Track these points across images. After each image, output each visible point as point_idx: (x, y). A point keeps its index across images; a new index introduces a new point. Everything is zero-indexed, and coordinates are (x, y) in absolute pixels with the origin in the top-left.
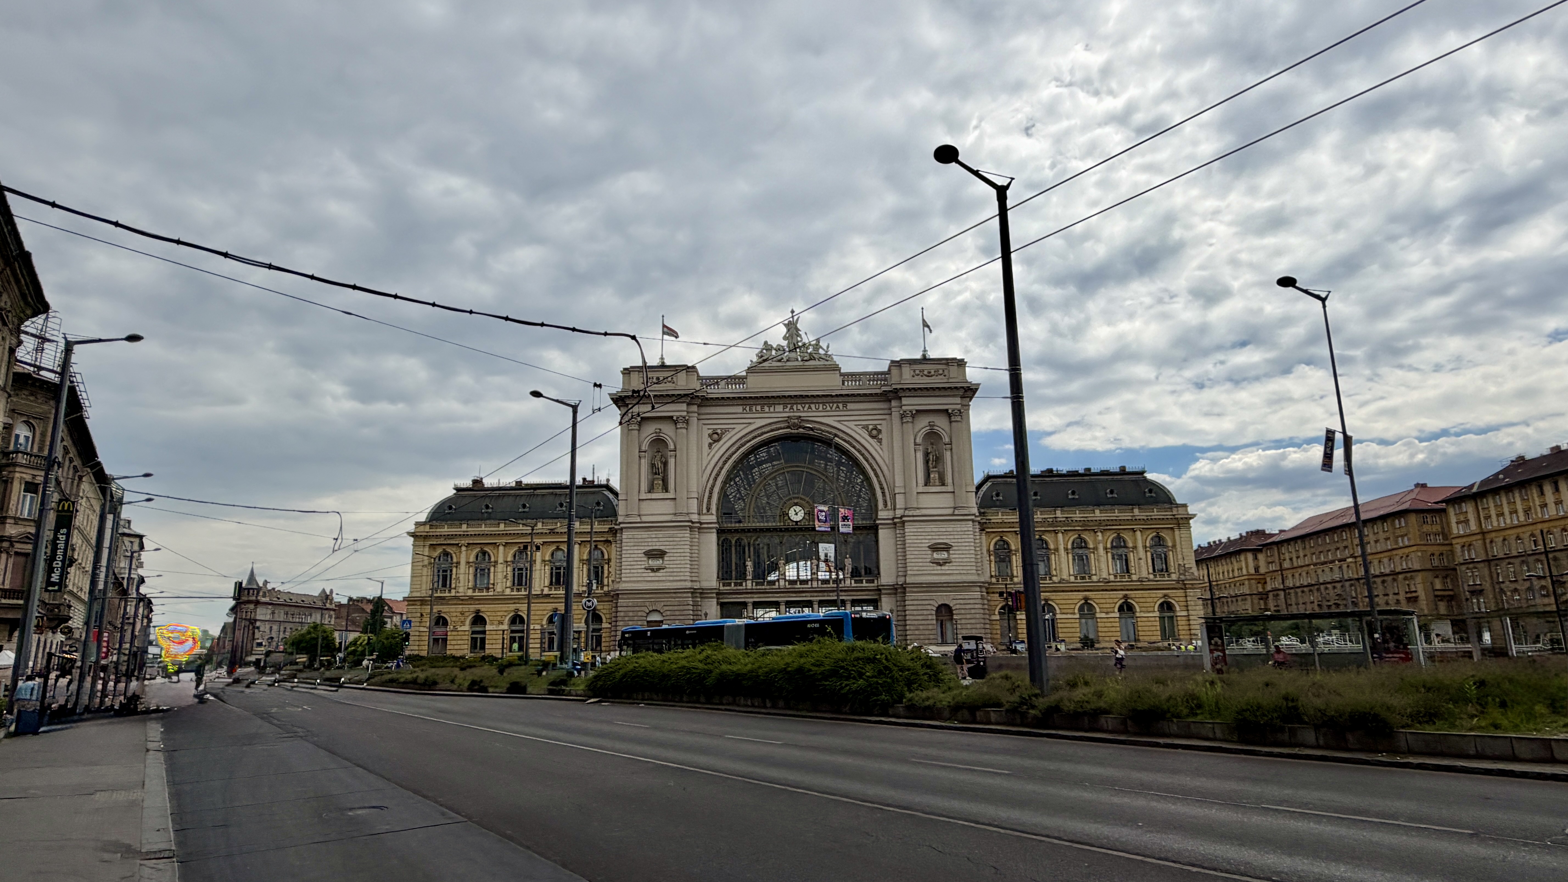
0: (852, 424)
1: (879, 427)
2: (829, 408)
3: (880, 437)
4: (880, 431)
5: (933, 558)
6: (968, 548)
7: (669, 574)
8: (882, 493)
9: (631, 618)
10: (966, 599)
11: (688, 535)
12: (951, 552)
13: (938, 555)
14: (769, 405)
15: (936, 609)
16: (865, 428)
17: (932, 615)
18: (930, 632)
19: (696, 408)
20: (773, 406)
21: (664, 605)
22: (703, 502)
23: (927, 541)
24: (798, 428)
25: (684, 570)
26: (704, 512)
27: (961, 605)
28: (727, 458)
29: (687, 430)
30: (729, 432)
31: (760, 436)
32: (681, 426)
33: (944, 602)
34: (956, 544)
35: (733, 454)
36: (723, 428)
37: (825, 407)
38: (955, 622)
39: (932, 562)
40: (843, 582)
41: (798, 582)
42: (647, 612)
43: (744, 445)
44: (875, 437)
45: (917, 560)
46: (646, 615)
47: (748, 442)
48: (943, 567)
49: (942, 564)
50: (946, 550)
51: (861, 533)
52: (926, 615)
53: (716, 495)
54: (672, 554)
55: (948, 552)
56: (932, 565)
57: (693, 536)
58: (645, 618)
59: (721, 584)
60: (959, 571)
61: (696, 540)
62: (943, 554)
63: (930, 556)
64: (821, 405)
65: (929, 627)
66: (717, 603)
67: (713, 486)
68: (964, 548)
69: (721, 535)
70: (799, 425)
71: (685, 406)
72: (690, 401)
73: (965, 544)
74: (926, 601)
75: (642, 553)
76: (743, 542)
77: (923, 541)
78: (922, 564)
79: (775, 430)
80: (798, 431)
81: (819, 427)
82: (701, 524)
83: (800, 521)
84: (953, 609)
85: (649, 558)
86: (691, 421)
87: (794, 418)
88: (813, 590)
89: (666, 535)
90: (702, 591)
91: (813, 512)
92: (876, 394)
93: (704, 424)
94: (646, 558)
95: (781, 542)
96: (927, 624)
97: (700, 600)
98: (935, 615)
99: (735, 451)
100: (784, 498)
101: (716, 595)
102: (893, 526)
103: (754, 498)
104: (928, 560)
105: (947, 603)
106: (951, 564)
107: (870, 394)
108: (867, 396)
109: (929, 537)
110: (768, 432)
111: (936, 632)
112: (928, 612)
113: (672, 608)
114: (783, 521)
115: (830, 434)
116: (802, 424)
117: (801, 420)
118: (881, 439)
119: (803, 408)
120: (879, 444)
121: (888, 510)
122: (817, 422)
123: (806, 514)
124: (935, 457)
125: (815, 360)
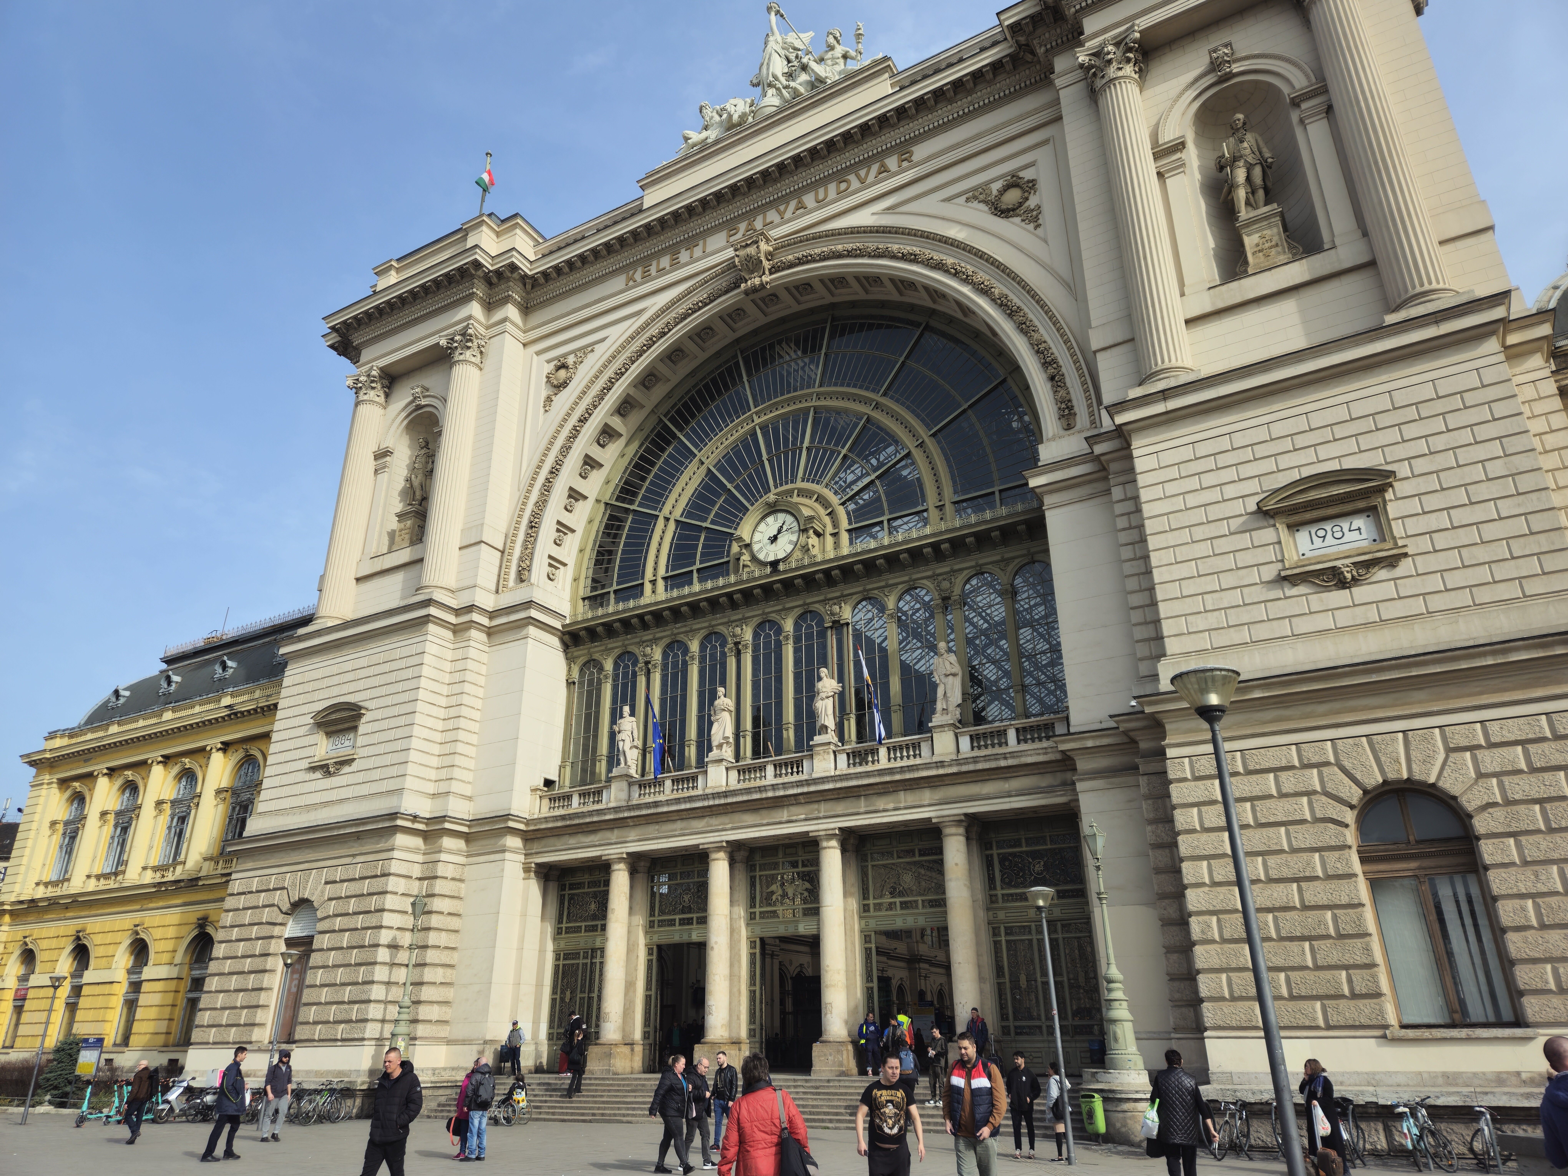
0: (930, 204)
1: (1027, 175)
2: (855, 184)
3: (1032, 202)
4: (1031, 186)
5: (1292, 557)
6: (1496, 468)
7: (360, 777)
8: (1052, 378)
9: (245, 933)
10: (1544, 739)
11: (430, 648)
12: (1393, 510)
13: (1318, 542)
14: (690, 242)
15: (1350, 817)
16: (975, 198)
17: (1336, 854)
18: (1330, 952)
19: (511, 311)
20: (701, 243)
21: (327, 883)
22: (510, 554)
23: (1252, 486)
24: (767, 272)
25: (400, 757)
26: (511, 583)
27: (1516, 779)
28: (580, 421)
29: (481, 369)
30: (592, 351)
31: (663, 334)
32: (456, 359)
33: (1399, 771)
34: (1420, 466)
35: (595, 407)
36: (579, 349)
37: (843, 186)
38: (1497, 881)
39: (1289, 572)
40: (925, 748)
41: (770, 769)
42: (284, 910)
43: (622, 374)
44: (1013, 210)
45: (1211, 583)
46: (280, 918)
47: (633, 362)
48: (1361, 593)
49: (1349, 576)
50: (1361, 504)
51: (1003, 560)
52: (1294, 851)
53: (547, 530)
54: (378, 714)
55: (1374, 512)
56: (1295, 591)
57: (459, 654)
58: (277, 931)
59: (546, 801)
60: (1464, 598)
61: (470, 664)
62: (1346, 530)
63: (1270, 554)
64: (832, 188)
65: (1322, 922)
66: (527, 870)
67: (542, 503)
68: (1477, 473)
69: (575, 651)
70: (767, 265)
71: (475, 309)
72: (490, 296)
73: (1480, 452)
74: (1290, 773)
75: (312, 721)
76: (635, 663)
77: (1230, 491)
78: (1235, 597)
79: (706, 305)
80: (765, 279)
81: (825, 249)
82: (492, 615)
83: (784, 560)
84: (1470, 802)
85: (329, 734)
86: (493, 346)
87: (747, 245)
88: (812, 788)
89: (375, 659)
90: (465, 829)
91: (835, 524)
92: (996, 66)
93: (538, 353)
94: (320, 738)
95: (737, 644)
96: (1305, 908)
97: (461, 860)
98: (1354, 849)
99: (601, 397)
100: (752, 505)
101: (514, 842)
102: (1100, 486)
103: (672, 526)
104: (1269, 573)
105: (1417, 776)
106: (1405, 567)
107: (977, 75)
108: (970, 92)
109: (1247, 470)
110: (685, 316)
111: (1368, 949)
112: (1305, 837)
113: (344, 889)
114: (736, 571)
115: (861, 256)
116: (778, 260)
117: (775, 249)
118: (1039, 207)
119: (782, 213)
120: (1031, 226)
121: (1079, 432)
122: (820, 237)
123: (804, 531)
124: (1257, 172)
125: (825, 84)
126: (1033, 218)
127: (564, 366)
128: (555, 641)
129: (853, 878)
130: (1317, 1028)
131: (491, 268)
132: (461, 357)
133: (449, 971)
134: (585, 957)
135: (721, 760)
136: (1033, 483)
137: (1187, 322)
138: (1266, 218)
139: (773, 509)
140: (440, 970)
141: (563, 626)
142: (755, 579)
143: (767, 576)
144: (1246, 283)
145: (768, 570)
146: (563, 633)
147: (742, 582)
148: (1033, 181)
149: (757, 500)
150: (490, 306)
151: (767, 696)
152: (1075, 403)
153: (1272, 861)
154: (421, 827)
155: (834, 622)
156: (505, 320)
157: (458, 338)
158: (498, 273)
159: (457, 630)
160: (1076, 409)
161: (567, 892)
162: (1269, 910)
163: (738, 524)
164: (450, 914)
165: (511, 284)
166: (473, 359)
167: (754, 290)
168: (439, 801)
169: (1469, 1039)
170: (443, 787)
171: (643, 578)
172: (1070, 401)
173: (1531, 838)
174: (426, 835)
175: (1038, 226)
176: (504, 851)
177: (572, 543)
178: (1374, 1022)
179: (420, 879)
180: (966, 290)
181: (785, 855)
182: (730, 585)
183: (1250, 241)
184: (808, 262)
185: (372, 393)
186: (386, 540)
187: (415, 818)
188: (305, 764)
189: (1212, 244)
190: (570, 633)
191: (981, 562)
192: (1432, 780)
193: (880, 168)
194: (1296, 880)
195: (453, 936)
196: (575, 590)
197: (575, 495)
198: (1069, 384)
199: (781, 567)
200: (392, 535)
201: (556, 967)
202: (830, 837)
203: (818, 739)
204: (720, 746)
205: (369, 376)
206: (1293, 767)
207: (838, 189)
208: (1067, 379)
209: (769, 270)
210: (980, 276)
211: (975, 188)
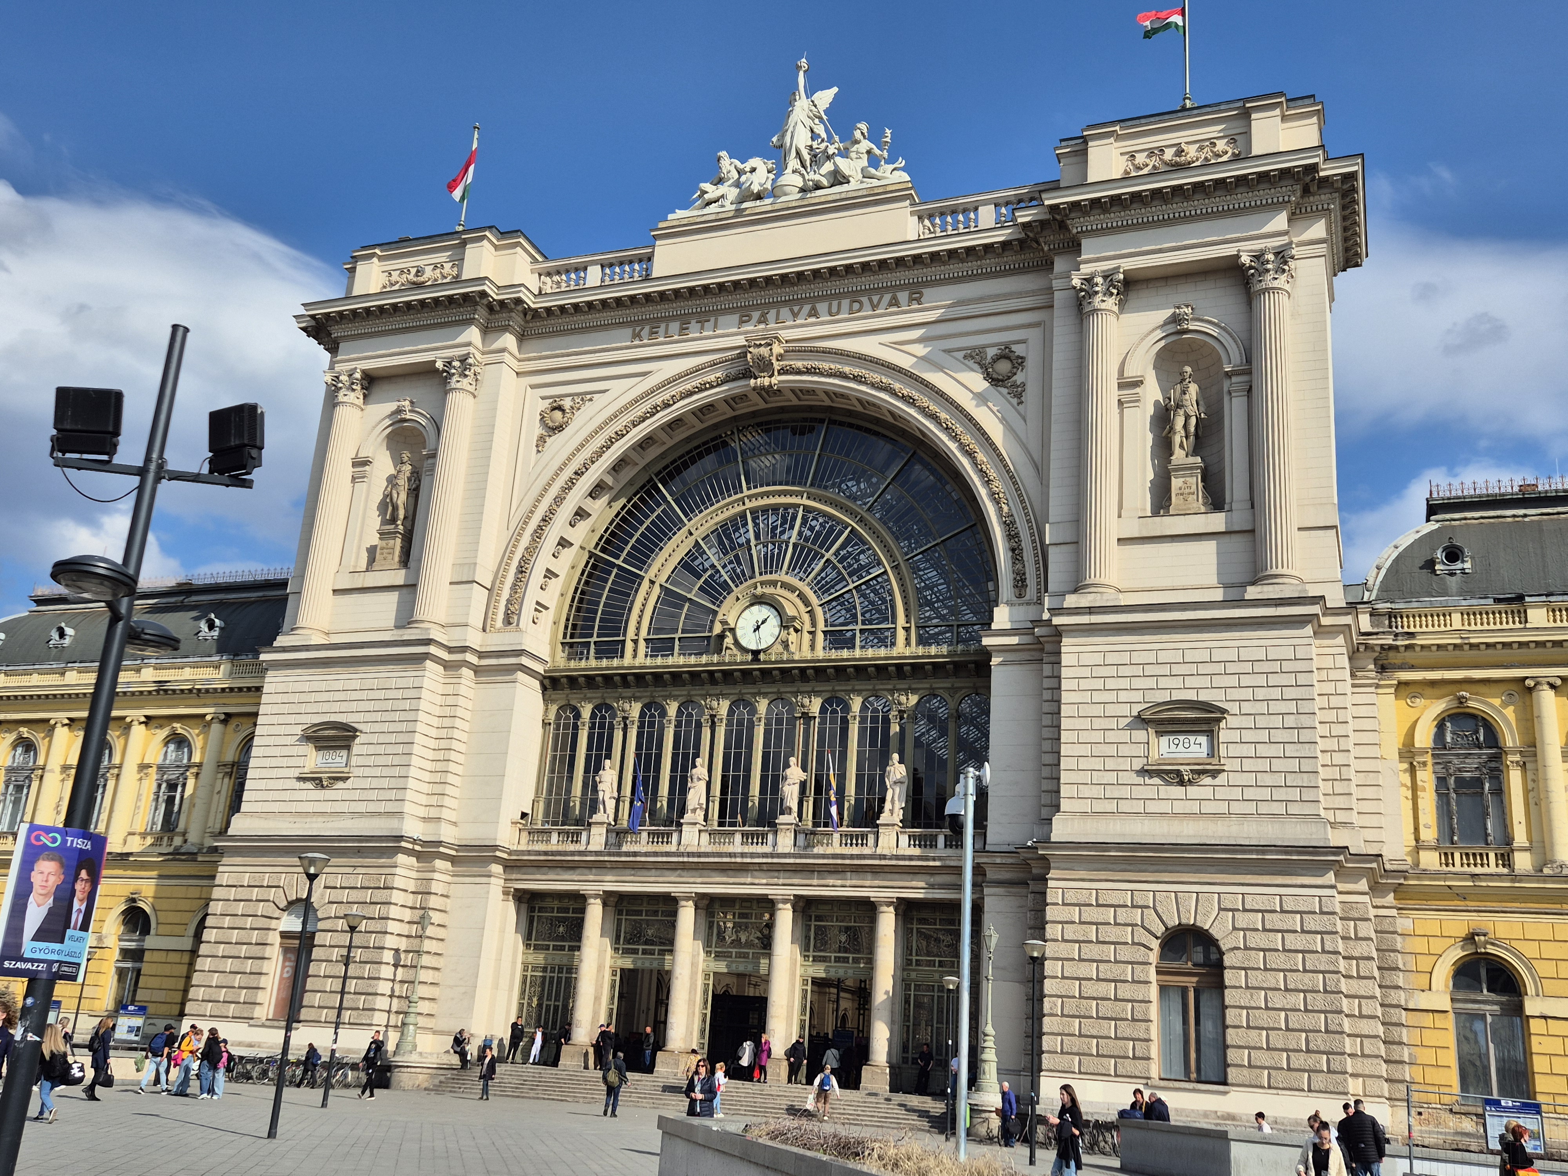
0: (935, 351)
1: (1018, 350)
2: (867, 308)
3: (1019, 378)
4: (1020, 362)
5: (1154, 756)
6: (1290, 721)
7: (356, 795)
8: (1013, 550)
9: (239, 922)
10: (1275, 911)
11: (426, 683)
12: (1224, 735)
13: (1173, 746)
14: (703, 318)
15: (1155, 944)
16: (973, 358)
17: (1142, 967)
18: (1126, 1029)
19: (509, 340)
20: (713, 319)
21: (325, 887)
22: (498, 595)
23: (1137, 696)
24: (776, 373)
25: (400, 783)
26: (499, 623)
27: (1254, 934)
28: (576, 473)
29: (475, 397)
30: (591, 400)
31: (667, 405)
32: (453, 385)
33: (1189, 919)
34: (1247, 708)
35: (593, 462)
36: (578, 394)
37: (856, 306)
38: (1230, 997)
39: (1149, 768)
40: (871, 839)
41: (738, 837)
42: (281, 906)
43: (623, 436)
44: (1002, 381)
45: (1098, 764)
46: (277, 914)
47: (635, 426)
48: (1192, 791)
49: (1186, 778)
50: (1205, 727)
51: (952, 688)
52: (1116, 962)
53: (537, 576)
54: (374, 739)
55: (1210, 734)
56: (1151, 781)
57: (450, 689)
58: (273, 924)
59: (525, 834)
60: (1250, 808)
61: (461, 701)
62: (1192, 742)
63: (1140, 750)
64: (845, 303)
65: (1124, 1010)
66: (506, 893)
67: (532, 550)
68: (1277, 721)
69: (555, 695)
70: (777, 365)
71: (473, 334)
72: (488, 321)
73: (1282, 707)
74: (1124, 909)
75: (300, 733)
76: (614, 716)
77: (1123, 696)
78: (1111, 778)
79: (712, 387)
80: (774, 380)
81: (833, 367)
82: (481, 655)
83: (765, 651)
84: (1224, 946)
85: (318, 749)
86: (487, 373)
87: (761, 345)
88: (775, 860)
89: (368, 684)
90: (453, 853)
91: (814, 623)
92: (1005, 245)
93: (533, 387)
94: (309, 749)
95: (713, 717)
96: (1116, 999)
97: (448, 878)
98: (1154, 965)
99: (600, 453)
100: (737, 586)
101: (497, 869)
102: (1037, 655)
103: (657, 590)
104: (1138, 764)
105: (1198, 924)
106: (1222, 779)
107: (988, 248)
108: (980, 258)
109: (1138, 683)
110: (690, 394)
111: (1148, 1030)
112: (1125, 954)
113: (344, 896)
114: (719, 651)
115: (865, 383)
116: (787, 363)
117: (786, 351)
118: (1023, 384)
119: (795, 315)
120: (1015, 401)
121: (1028, 604)
122: (829, 353)
123: (786, 628)
124: (1193, 421)
125: (848, 182)
126: (1018, 393)
127: (560, 408)
128: (536, 684)
129: (798, 934)
130: (1110, 1075)
131: (496, 297)
132: (458, 385)
133: (436, 973)
134: (553, 971)
135: (695, 824)
136: (986, 641)
137: (1119, 540)
138: (1191, 468)
139: (758, 600)
140: (431, 972)
141: (545, 671)
142: (736, 664)
143: (747, 663)
144: (1167, 520)
145: (750, 657)
146: (545, 677)
147: (724, 664)
148: (1022, 358)
149: (741, 583)
150: (486, 331)
151: (737, 768)
152: (1028, 576)
153: (1102, 966)
154: (417, 848)
155: (803, 713)
156: (503, 350)
157: (456, 364)
158: (502, 303)
159: (447, 665)
160: (1028, 581)
161: (536, 914)
162: (1094, 999)
163: (721, 602)
164: (439, 925)
165: (513, 314)
166: (469, 388)
167: (763, 388)
168: (431, 827)
169: (1194, 1090)
170: (433, 813)
171: (625, 635)
172: (1024, 574)
173: (1253, 972)
174: (419, 856)
175: (1022, 403)
176: (490, 876)
177: (556, 586)
178: (1143, 1075)
179: (413, 893)
180: (953, 446)
181: (741, 907)
182: (712, 664)
183: (1176, 483)
184: (815, 374)
185: (352, 395)
186: (365, 556)
187: (414, 841)
188: (296, 773)
189: (1151, 475)
190: (550, 678)
191: (935, 686)
192: (1206, 928)
193: (891, 301)
194: (1115, 981)
195: (440, 943)
196: (554, 634)
197: (564, 543)
198: (1025, 559)
199: (762, 657)
200: (372, 551)
201: (525, 978)
202: (785, 901)
203: (782, 819)
204: (694, 811)
205: (350, 376)
206: (1127, 906)
207: (851, 308)
208: (1025, 555)
209: (779, 371)
210: (967, 439)
211: (973, 349)
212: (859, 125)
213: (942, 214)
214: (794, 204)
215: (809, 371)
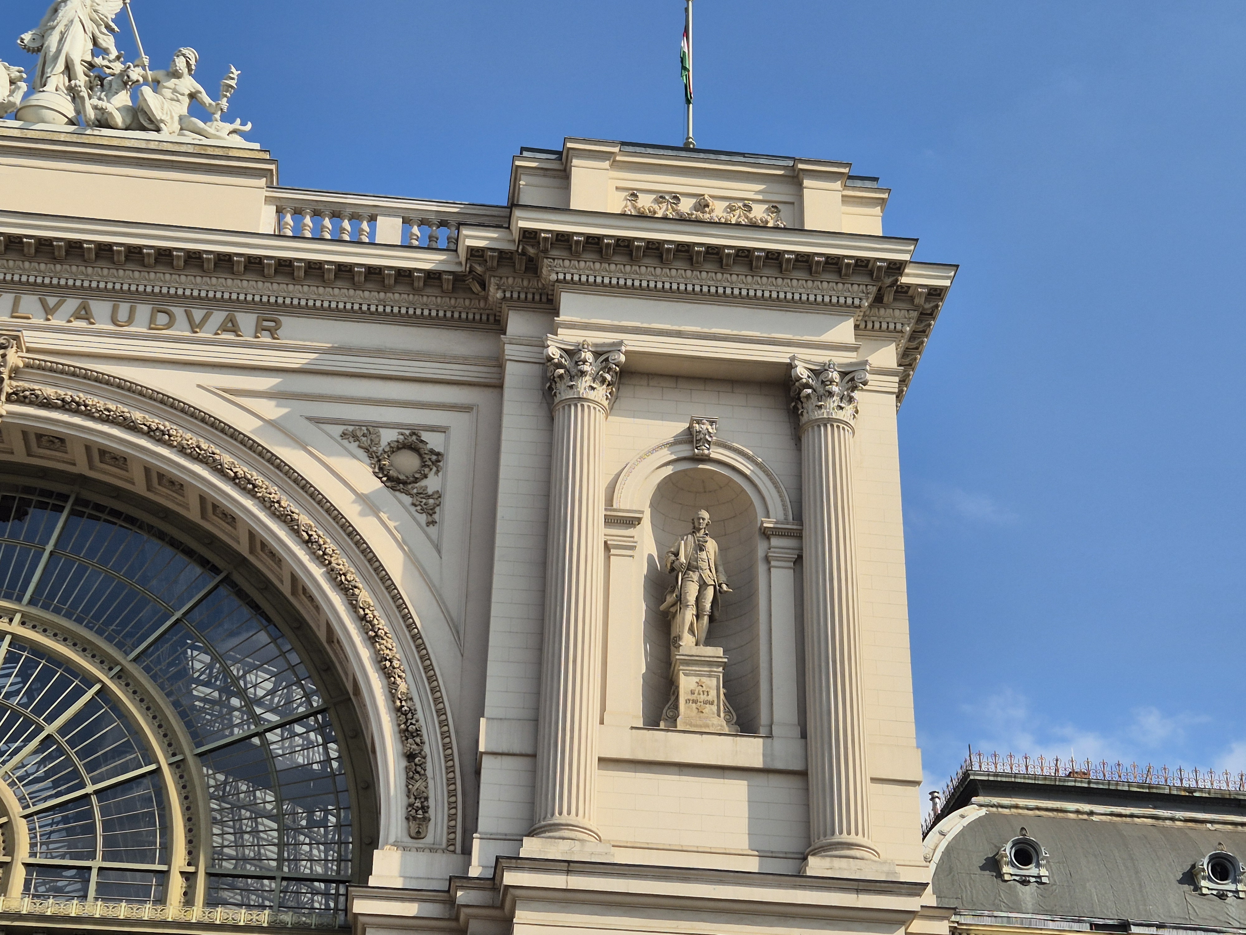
1: (433, 441)
2: (182, 326)
3: (432, 483)
4: (434, 460)
8: (410, 757)
16: (356, 438)
24: (3, 398)
37: (162, 319)
44: (405, 483)
64: (144, 311)
70: (8, 385)
81: (112, 406)
91: (9, 848)
92: (432, 279)
108: (388, 288)
115: (168, 444)
116: (26, 385)
117: (27, 366)
118: (438, 495)
119: (49, 311)
120: (423, 518)
121: (431, 850)
122: (107, 383)
124: (710, 593)
125: (158, 130)
126: (428, 506)
136: (358, 907)
137: (602, 759)
138: (708, 664)
144: (671, 737)
148: (438, 454)
152: (431, 803)
160: (431, 813)
172: (426, 799)
180: (318, 572)
183: (686, 684)
184: (76, 412)
193: (225, 323)
198: (429, 773)
207: (152, 320)
208: (429, 766)
209: (9, 395)
210: (341, 562)
211: (359, 424)
212: (184, 51)
213: (317, 214)
214: (62, 138)
215: (65, 406)
